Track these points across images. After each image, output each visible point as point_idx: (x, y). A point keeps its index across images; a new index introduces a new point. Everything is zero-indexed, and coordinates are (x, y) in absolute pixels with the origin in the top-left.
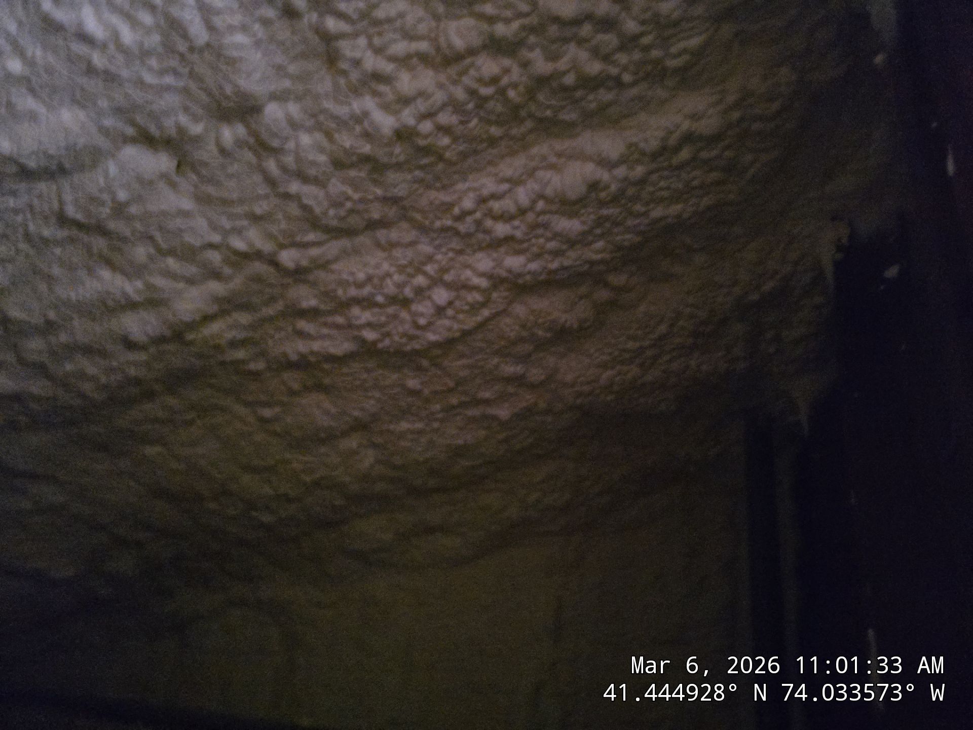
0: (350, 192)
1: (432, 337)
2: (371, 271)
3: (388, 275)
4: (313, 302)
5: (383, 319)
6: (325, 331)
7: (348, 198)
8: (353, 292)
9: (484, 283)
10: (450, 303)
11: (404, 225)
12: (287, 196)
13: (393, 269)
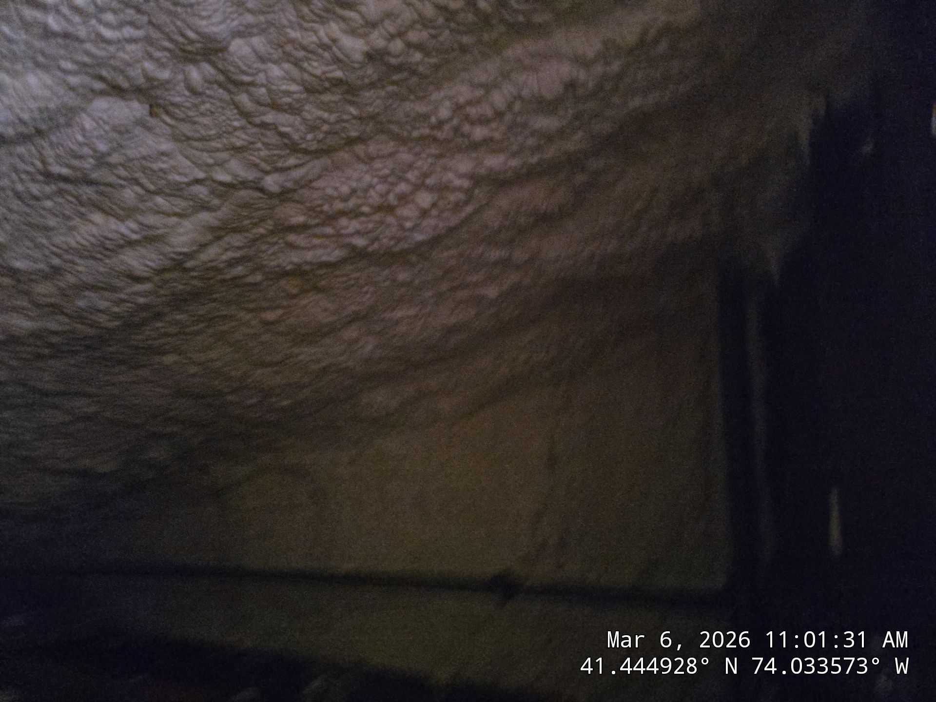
0: (326, 115)
1: (419, 237)
2: (354, 184)
3: (371, 186)
4: (301, 219)
5: (370, 226)
6: (316, 241)
7: (325, 121)
8: (339, 205)
9: (466, 183)
10: (434, 205)
11: (383, 137)
12: (264, 125)
13: (375, 180)
